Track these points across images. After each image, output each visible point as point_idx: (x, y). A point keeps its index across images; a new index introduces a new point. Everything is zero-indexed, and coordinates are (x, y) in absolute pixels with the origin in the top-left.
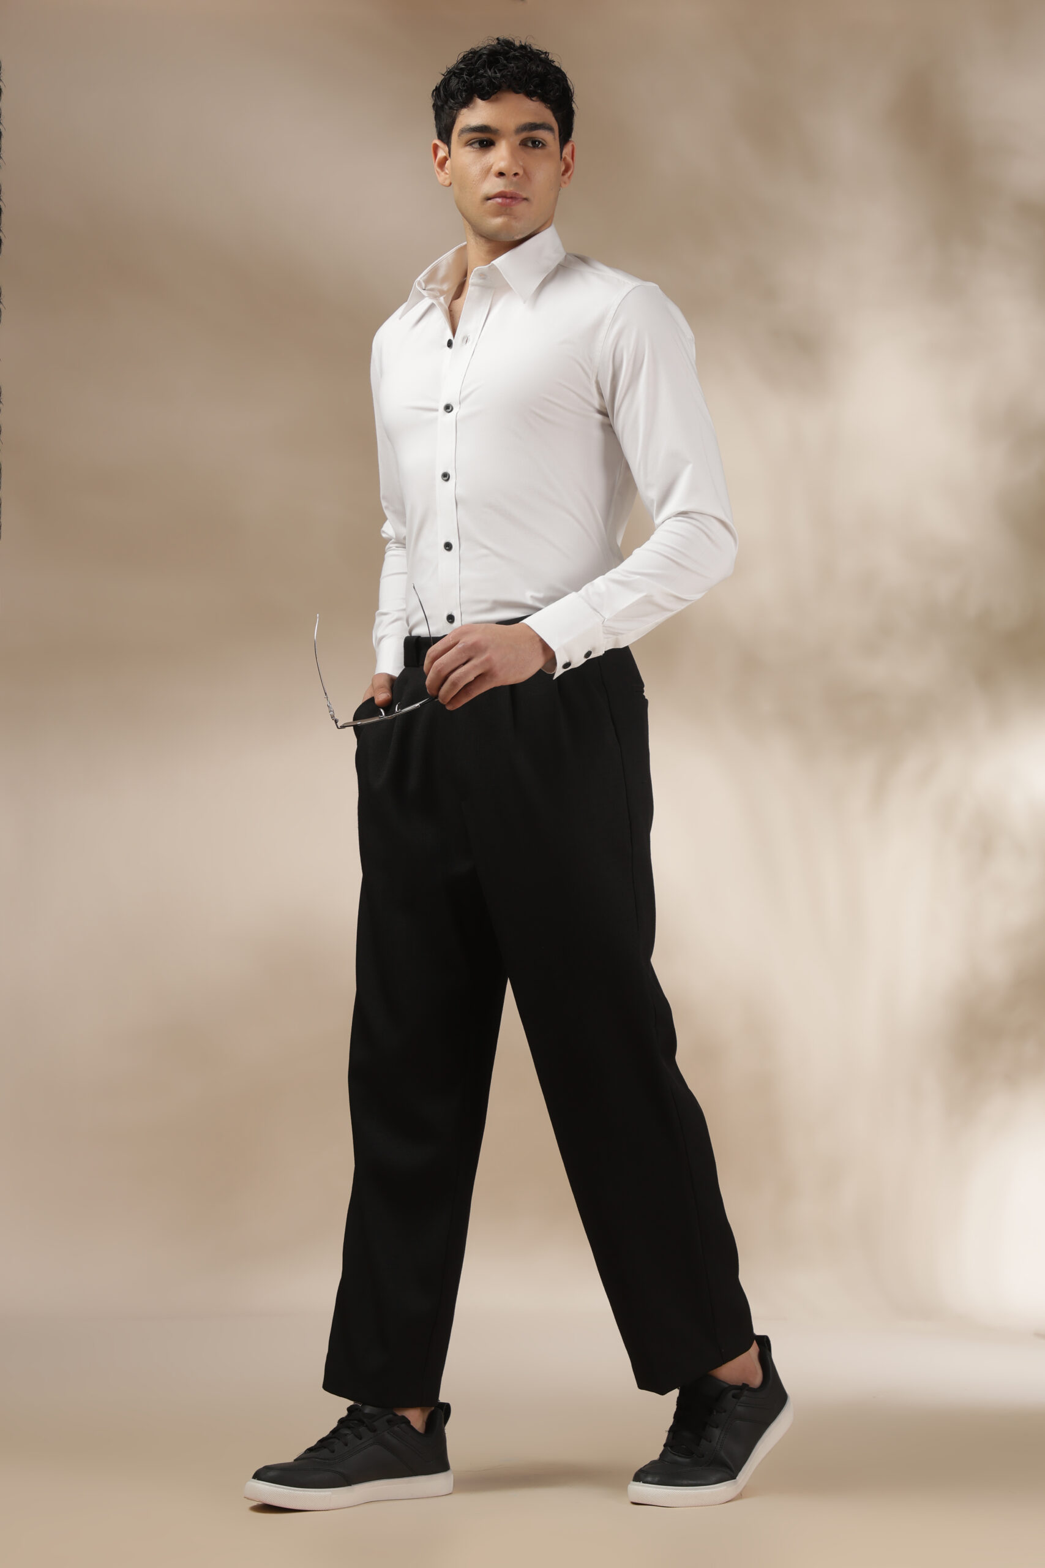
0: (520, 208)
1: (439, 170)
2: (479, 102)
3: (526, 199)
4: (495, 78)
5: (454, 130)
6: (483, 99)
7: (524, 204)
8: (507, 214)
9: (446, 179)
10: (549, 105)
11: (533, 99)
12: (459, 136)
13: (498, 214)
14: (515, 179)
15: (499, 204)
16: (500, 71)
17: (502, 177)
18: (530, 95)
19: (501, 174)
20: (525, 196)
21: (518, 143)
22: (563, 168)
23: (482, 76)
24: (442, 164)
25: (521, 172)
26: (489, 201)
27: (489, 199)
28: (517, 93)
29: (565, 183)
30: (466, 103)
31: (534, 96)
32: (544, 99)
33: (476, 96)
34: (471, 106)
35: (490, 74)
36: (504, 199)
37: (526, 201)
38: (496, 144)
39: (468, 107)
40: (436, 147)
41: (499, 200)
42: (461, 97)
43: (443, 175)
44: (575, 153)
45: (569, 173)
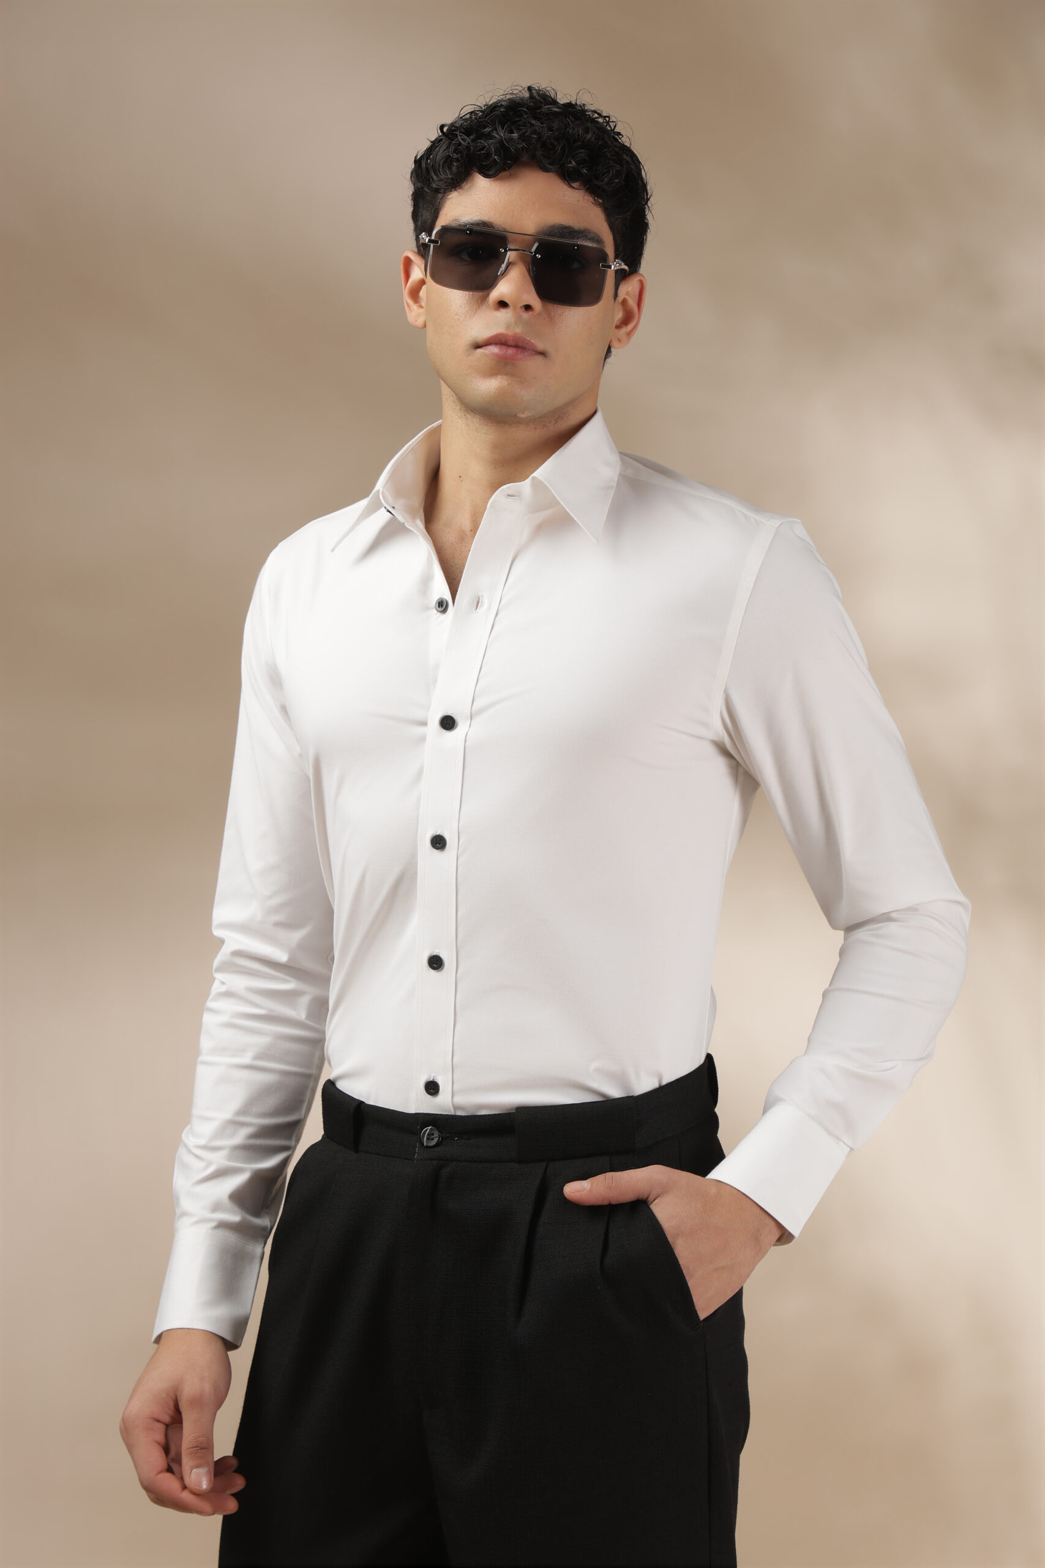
0: (532, 365)
1: (410, 302)
2: (479, 180)
3: (543, 354)
4: (508, 140)
6: (486, 176)
7: (539, 359)
8: (507, 374)
9: (419, 315)
10: (600, 201)
11: (575, 185)
13: (492, 372)
14: (526, 315)
15: (494, 354)
16: (519, 130)
17: (504, 310)
18: (568, 176)
19: (502, 303)
20: (540, 346)
22: (619, 315)
23: (489, 136)
24: (416, 290)
25: (537, 305)
26: (479, 351)
27: (478, 346)
28: (545, 169)
29: (619, 341)
30: (457, 182)
31: (575, 181)
32: (593, 189)
33: (476, 170)
34: (466, 187)
35: (501, 133)
36: (506, 349)
37: (540, 356)
40: (408, 263)
41: (494, 349)
42: (453, 172)
43: (415, 307)
44: (644, 297)
45: (630, 327)
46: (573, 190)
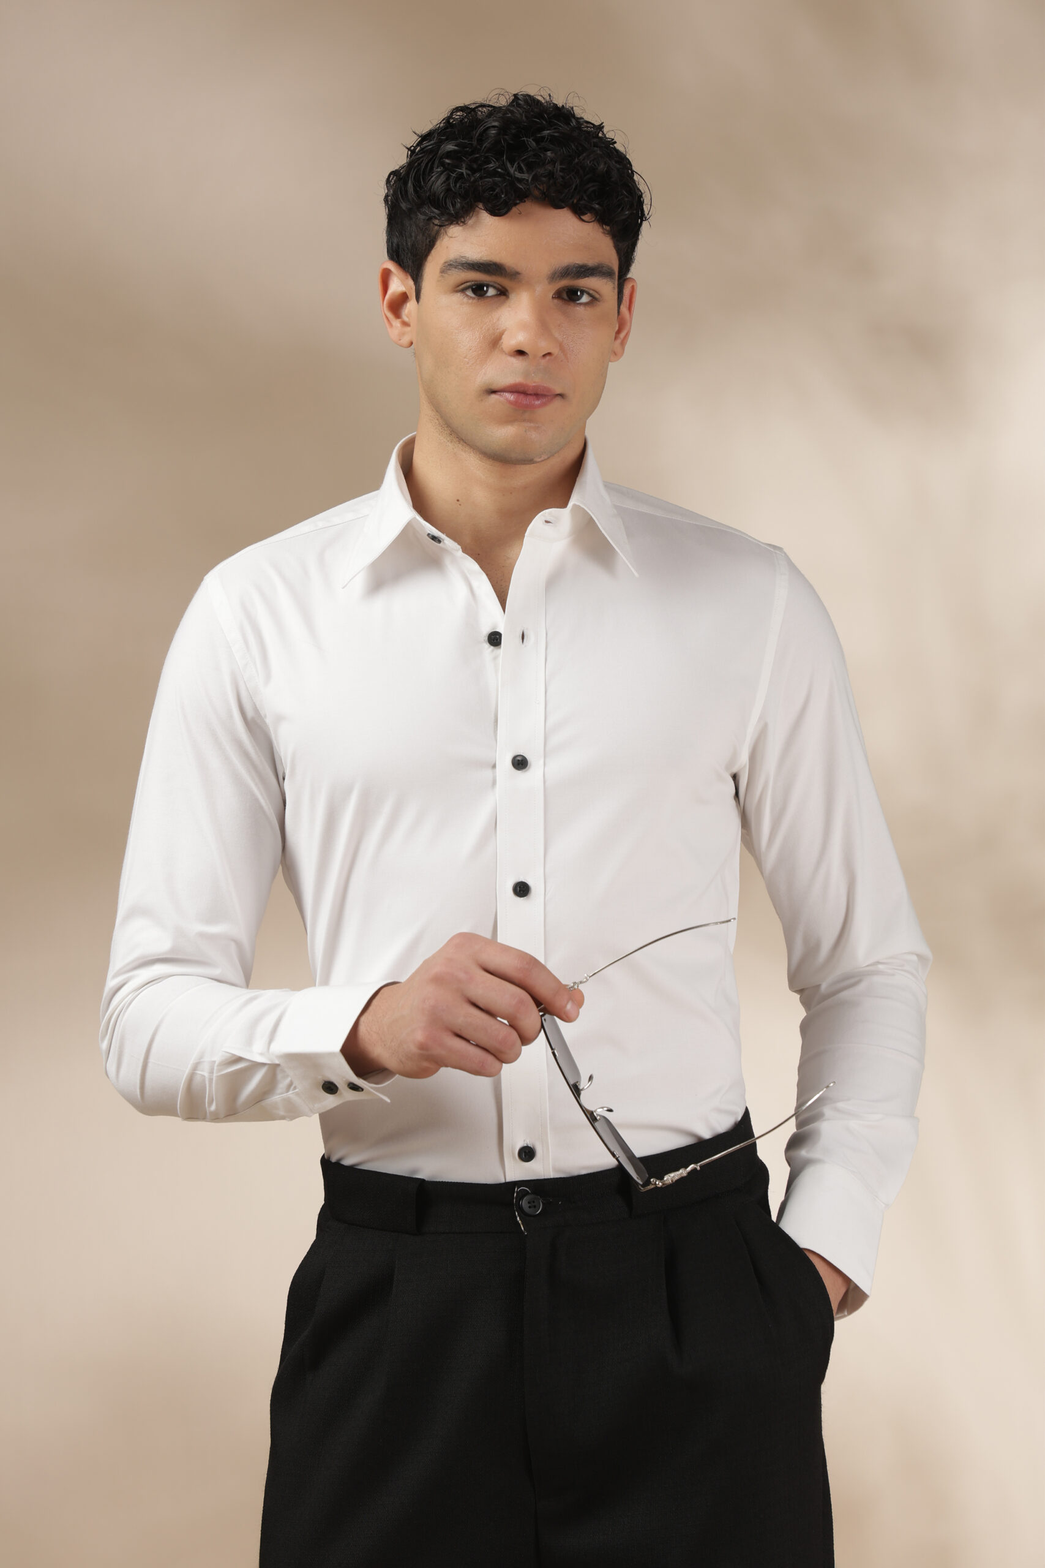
0: (551, 411)
2: (486, 218)
3: (561, 395)
4: (520, 180)
5: (430, 258)
6: (492, 212)
7: (557, 403)
8: (524, 421)
9: (401, 332)
10: (608, 228)
11: (585, 217)
12: (443, 271)
13: (508, 420)
14: (543, 362)
15: (510, 402)
17: (521, 358)
18: (579, 211)
19: (520, 353)
20: (558, 391)
21: (551, 295)
22: (616, 328)
23: (495, 173)
24: (397, 305)
25: (555, 351)
26: (494, 397)
27: (494, 392)
28: (558, 206)
29: (616, 352)
31: (584, 214)
32: (603, 219)
33: (481, 205)
35: (512, 170)
36: (522, 397)
37: (558, 399)
38: (512, 296)
39: (464, 223)
40: (386, 277)
41: (508, 396)
42: (454, 205)
43: (397, 323)
44: (634, 300)
45: (622, 335)
46: (583, 223)
